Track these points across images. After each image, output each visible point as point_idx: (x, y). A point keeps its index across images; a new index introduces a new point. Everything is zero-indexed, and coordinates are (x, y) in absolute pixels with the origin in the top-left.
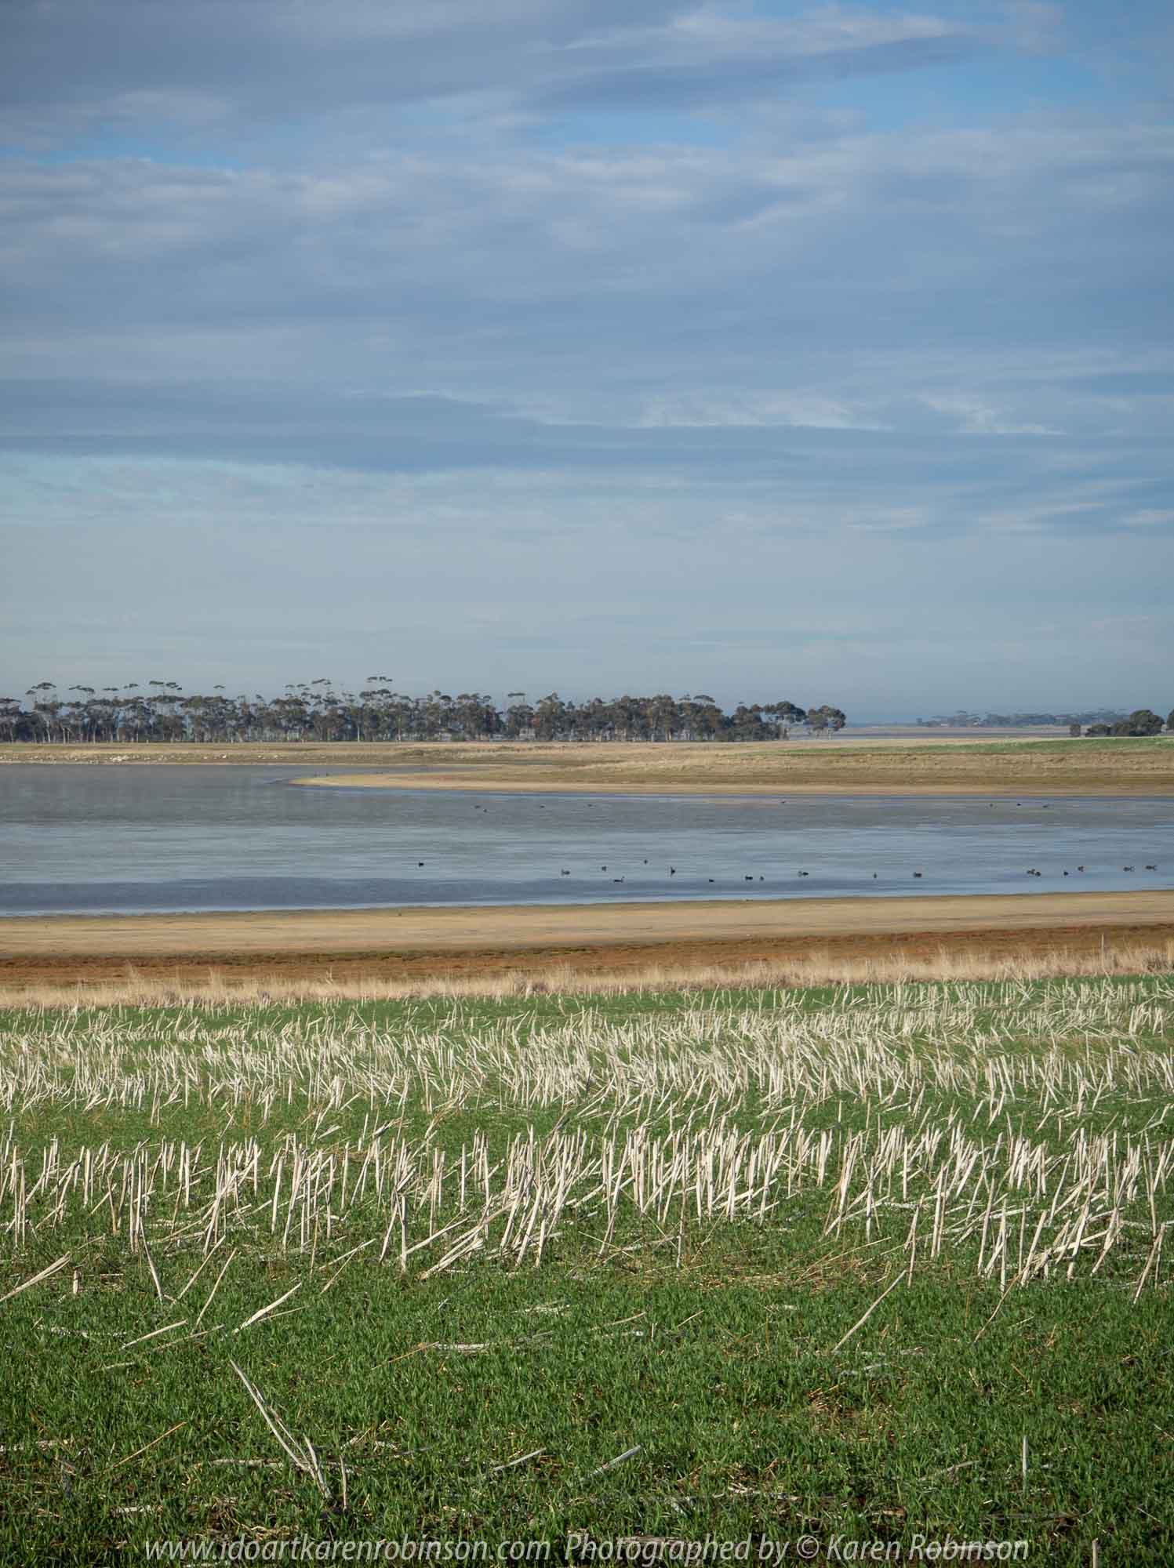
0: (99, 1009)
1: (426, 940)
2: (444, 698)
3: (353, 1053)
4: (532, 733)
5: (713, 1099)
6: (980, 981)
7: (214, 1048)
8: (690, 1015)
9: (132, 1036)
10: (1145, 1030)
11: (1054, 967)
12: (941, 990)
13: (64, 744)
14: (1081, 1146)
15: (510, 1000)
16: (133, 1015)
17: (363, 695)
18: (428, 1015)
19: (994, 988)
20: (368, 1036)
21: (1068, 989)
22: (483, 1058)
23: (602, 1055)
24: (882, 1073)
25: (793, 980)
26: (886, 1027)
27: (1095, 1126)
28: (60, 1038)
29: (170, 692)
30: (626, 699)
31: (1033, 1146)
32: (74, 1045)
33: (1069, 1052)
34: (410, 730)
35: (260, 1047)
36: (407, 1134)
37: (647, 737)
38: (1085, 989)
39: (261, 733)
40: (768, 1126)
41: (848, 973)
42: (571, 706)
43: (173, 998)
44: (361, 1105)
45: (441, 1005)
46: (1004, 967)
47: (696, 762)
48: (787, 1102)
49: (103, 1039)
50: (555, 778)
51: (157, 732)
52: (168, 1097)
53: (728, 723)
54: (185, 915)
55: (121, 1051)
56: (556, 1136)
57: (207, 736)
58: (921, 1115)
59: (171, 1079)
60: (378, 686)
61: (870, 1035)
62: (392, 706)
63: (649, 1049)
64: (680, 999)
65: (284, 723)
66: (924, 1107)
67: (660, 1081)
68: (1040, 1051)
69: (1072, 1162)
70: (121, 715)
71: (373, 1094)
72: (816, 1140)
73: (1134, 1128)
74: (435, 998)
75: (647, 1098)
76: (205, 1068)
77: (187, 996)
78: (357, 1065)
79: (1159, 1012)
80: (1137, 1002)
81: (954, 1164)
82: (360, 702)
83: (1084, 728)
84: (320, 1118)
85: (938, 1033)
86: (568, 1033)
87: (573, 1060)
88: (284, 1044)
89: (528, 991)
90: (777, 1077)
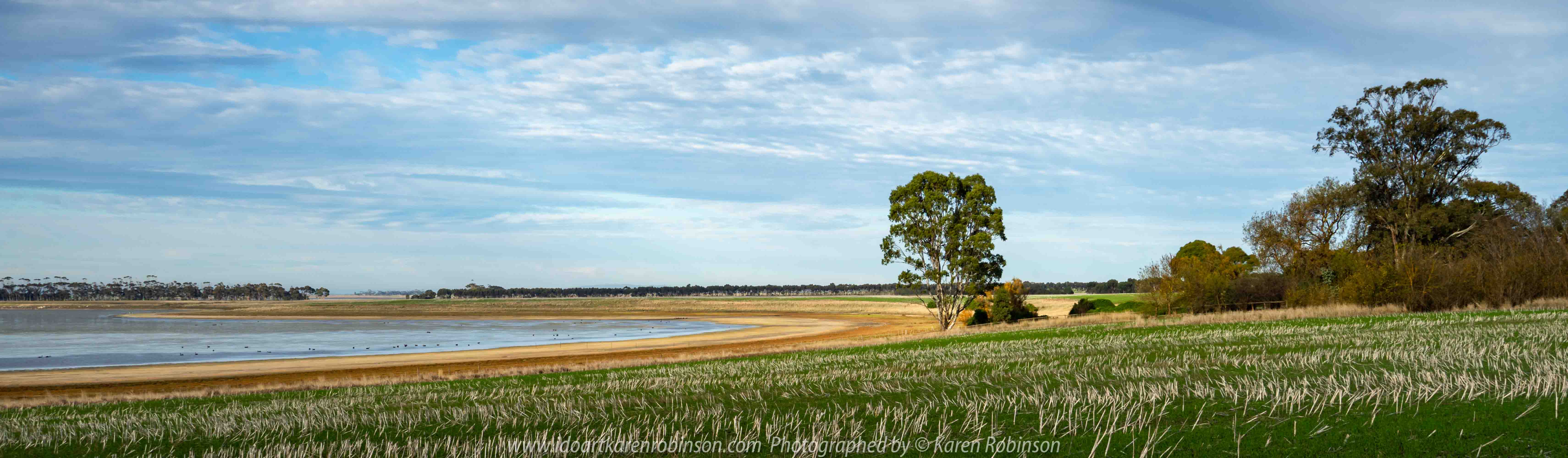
0: (33, 408)
1: (172, 377)
2: (178, 284)
3: (141, 421)
4: (213, 297)
5: (281, 432)
6: (377, 386)
7: (83, 421)
8: (274, 402)
9: (47, 418)
10: (431, 401)
11: (402, 380)
12: (364, 389)
13: (17, 301)
14: (410, 443)
15: (204, 398)
16: (47, 410)
17: (145, 282)
18: (172, 405)
19: (381, 387)
20: (148, 414)
21: (406, 387)
22: (194, 420)
23: (240, 418)
24: (343, 420)
25: (312, 387)
26: (345, 404)
27: (414, 435)
28: (15, 420)
29: (63, 281)
30: (249, 284)
31: (393, 444)
32: (21, 423)
33: (407, 409)
34: (164, 296)
35: (102, 421)
36: (162, 452)
37: (257, 299)
38: (412, 387)
39: (103, 297)
40: (302, 441)
41: (333, 384)
42: (228, 287)
43: (65, 402)
44: (144, 441)
45: (177, 402)
46: (385, 381)
47: (275, 308)
48: (309, 432)
49: (34, 420)
50: (222, 314)
51: (58, 297)
52: (62, 442)
53: (287, 294)
54: (70, 369)
55: (41, 424)
56: (222, 450)
57: (80, 298)
58: (356, 434)
59: (64, 435)
60: (151, 279)
61: (339, 406)
62: (157, 286)
63: (258, 415)
64: (270, 395)
65: (112, 293)
66: (357, 432)
67: (262, 426)
68: (397, 410)
69: (407, 448)
70: (42, 290)
71: (149, 436)
72: (319, 446)
73: (427, 435)
74: (175, 399)
75: (257, 433)
76: (78, 430)
77: (71, 401)
78: (144, 427)
79: (436, 394)
80: (429, 391)
81: (366, 452)
82: (144, 285)
83: (411, 296)
84: (127, 447)
85: (362, 405)
86: (227, 410)
87: (229, 420)
88: (113, 419)
89: (212, 395)
90: (305, 422)
